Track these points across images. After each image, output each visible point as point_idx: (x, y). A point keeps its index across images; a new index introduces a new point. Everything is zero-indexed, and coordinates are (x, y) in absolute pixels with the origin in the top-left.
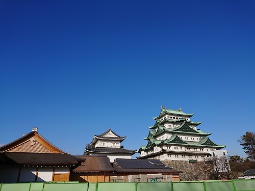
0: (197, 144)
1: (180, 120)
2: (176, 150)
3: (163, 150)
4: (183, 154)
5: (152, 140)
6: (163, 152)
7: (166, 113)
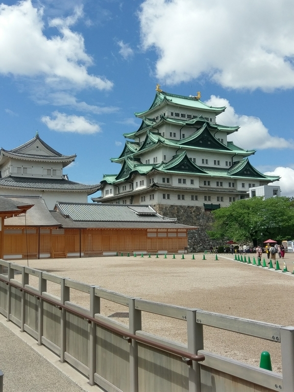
0: (224, 174)
1: (195, 120)
2: (182, 185)
3: (154, 185)
4: (194, 194)
5: (131, 164)
6: (153, 189)
7: (168, 104)
